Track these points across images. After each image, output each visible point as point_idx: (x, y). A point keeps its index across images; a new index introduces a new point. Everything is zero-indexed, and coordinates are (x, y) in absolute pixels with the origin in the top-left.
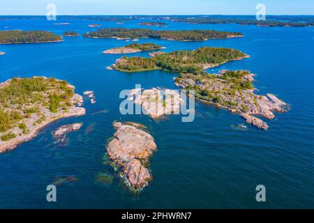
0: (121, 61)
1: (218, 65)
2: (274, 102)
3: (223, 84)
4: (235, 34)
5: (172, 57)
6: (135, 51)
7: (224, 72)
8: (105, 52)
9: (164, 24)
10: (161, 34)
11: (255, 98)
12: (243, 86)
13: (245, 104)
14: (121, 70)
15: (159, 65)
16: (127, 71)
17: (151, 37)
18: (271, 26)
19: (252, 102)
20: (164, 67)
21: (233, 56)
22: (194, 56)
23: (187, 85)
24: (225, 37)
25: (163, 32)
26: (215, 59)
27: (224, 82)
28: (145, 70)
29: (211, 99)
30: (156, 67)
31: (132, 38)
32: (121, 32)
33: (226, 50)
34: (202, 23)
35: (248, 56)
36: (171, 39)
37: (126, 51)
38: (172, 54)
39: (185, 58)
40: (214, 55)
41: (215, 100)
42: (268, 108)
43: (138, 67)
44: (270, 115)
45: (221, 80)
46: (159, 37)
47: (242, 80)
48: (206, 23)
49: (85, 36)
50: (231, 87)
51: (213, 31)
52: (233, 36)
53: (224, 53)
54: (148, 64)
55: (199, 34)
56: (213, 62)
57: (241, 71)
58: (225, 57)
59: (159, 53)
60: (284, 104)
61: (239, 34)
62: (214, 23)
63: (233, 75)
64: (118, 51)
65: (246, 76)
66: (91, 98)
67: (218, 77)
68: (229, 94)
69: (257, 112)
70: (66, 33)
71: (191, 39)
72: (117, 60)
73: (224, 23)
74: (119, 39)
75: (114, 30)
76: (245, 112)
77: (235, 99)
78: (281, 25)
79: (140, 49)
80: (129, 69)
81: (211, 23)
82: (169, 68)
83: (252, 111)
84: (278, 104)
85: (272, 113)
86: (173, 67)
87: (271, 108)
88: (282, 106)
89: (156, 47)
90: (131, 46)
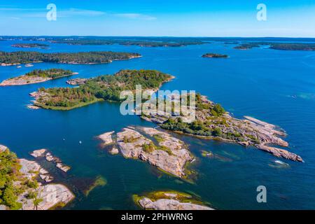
4: (134, 54)
9: (45, 45)
12: (217, 111)
16: (63, 108)
17: (45, 61)
20: (107, 98)
28: (85, 104)
29: (209, 133)
30: (96, 100)
34: (86, 44)
35: (173, 77)
36: (73, 62)
37: (33, 80)
38: (98, 81)
40: (145, 78)
43: (73, 101)
46: (57, 61)
50: (211, 115)
52: (133, 57)
54: (86, 96)
61: (137, 55)
64: (21, 81)
72: (33, 94)
77: (232, 128)
79: (49, 76)
80: (65, 106)
89: (67, 73)
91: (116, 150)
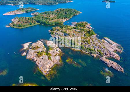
0: (15, 21)
1: (69, 19)
4: (69, 1)
5: (44, 16)
6: (23, 13)
11: (101, 42)
12: (90, 34)
13: (99, 49)
14: (16, 27)
15: (38, 22)
16: (19, 28)
19: (102, 47)
20: (42, 23)
24: (65, 2)
28: (30, 26)
30: (37, 23)
32: (14, 1)
37: (17, 13)
38: (44, 14)
42: (112, 50)
43: (25, 24)
44: (117, 57)
50: (85, 36)
54: (31, 22)
55: (54, 1)
56: (66, 17)
59: (37, 13)
60: (118, 45)
61: (71, 1)
64: (12, 13)
65: (87, 26)
67: (74, 28)
68: (87, 42)
69: (109, 55)
72: (12, 20)
74: (13, 5)
76: (102, 56)
77: (91, 45)
79: (25, 11)
80: (21, 26)
82: (44, 24)
83: (106, 54)
84: (114, 45)
86: (47, 23)
87: (114, 50)
89: (34, 10)
90: (20, 10)
91: (25, 54)
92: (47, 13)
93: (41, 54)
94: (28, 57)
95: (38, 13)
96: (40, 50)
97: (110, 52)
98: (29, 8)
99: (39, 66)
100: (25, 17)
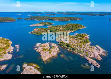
0: (35, 30)
1: (74, 31)
2: (100, 50)
3: (77, 41)
4: (80, 18)
5: (56, 28)
6: (42, 25)
7: (77, 35)
8: (30, 26)
9: (55, 15)
10: (53, 18)
11: (91, 48)
12: (85, 41)
13: (87, 52)
14: (35, 34)
16: (37, 34)
17: (49, 19)
18: (92, 15)
19: (90, 50)
21: (80, 27)
22: (65, 27)
23: (61, 41)
24: (76, 19)
25: (54, 18)
26: (73, 29)
27: (77, 40)
29: (72, 49)
31: (42, 20)
32: (38, 18)
33: (77, 25)
34: (68, 14)
35: (85, 27)
36: (57, 20)
37: (39, 25)
39: (61, 28)
40: (72, 27)
41: (73, 49)
42: (97, 53)
43: (42, 32)
44: (99, 58)
45: (76, 39)
46: (52, 20)
47: (84, 38)
48: (69, 14)
49: (25, 19)
50: (80, 42)
51: (72, 17)
52: (79, 19)
53: (76, 26)
55: (67, 19)
56: (72, 30)
57: (84, 34)
58: (77, 28)
61: (81, 18)
62: (72, 14)
63: (80, 36)
64: (35, 25)
65: (86, 36)
66: (17, 49)
67: (74, 37)
68: (80, 46)
69: (93, 56)
70: (18, 18)
71: (64, 20)
73: (76, 14)
74: (37, 20)
75: (36, 17)
76: (87, 56)
77: (82, 49)
78: (95, 15)
79: (44, 24)
80: (38, 33)
81: (71, 14)
83: (90, 55)
84: (102, 51)
85: (100, 57)
87: (99, 54)
88: (104, 52)
89: (50, 24)
90: (41, 23)
91: (36, 49)
92: (59, 26)
93: (46, 50)
94: (37, 51)
95: (52, 26)
96: (46, 48)
97: (95, 54)
98: (47, 23)
99: (42, 56)
100: (42, 28)
